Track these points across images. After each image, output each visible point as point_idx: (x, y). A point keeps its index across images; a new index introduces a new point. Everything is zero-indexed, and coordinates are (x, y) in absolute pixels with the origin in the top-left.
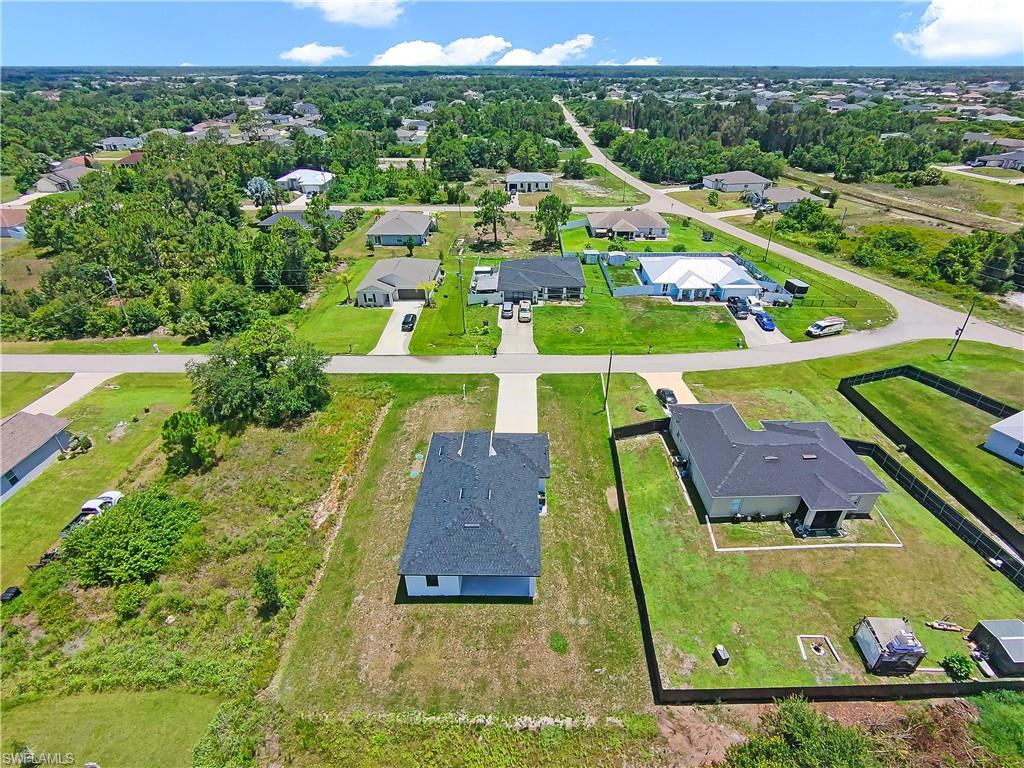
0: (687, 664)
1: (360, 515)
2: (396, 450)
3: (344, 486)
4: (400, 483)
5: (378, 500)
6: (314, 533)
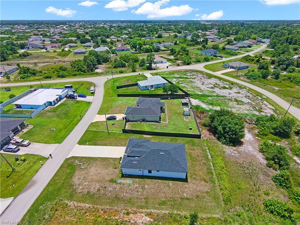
1: (147, 202)
2: (111, 192)
3: (128, 214)
4: (134, 187)
5: (140, 196)
6: (155, 220)
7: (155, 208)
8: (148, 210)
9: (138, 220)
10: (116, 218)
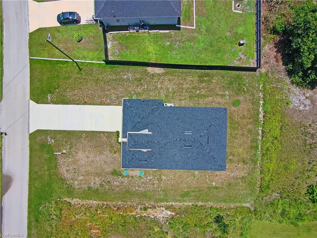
0: (242, 57)
1: (166, 195)
2: (118, 186)
3: (145, 209)
4: (147, 179)
5: (157, 188)
6: (177, 214)
7: (177, 201)
8: (168, 204)
9: (158, 215)
10: (133, 214)
